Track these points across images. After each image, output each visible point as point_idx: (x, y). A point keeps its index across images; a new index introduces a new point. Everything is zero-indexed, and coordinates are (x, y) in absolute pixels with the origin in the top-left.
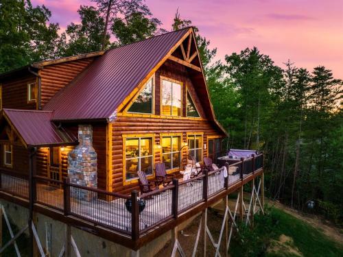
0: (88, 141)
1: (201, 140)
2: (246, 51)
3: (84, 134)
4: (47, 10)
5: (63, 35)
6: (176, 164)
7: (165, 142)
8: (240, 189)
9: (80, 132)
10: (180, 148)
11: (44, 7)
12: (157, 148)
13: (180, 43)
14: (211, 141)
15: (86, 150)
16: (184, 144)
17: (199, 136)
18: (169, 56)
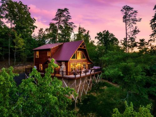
0: (64, 65)
1: (86, 64)
2: (105, 31)
3: (63, 64)
4: (35, 19)
5: (44, 32)
6: (80, 69)
7: (78, 65)
8: (94, 75)
9: (62, 63)
10: (81, 66)
11: (34, 18)
12: (76, 66)
13: (81, 44)
14: (89, 64)
15: (64, 66)
16: (82, 65)
17: (85, 63)
18: (79, 47)
